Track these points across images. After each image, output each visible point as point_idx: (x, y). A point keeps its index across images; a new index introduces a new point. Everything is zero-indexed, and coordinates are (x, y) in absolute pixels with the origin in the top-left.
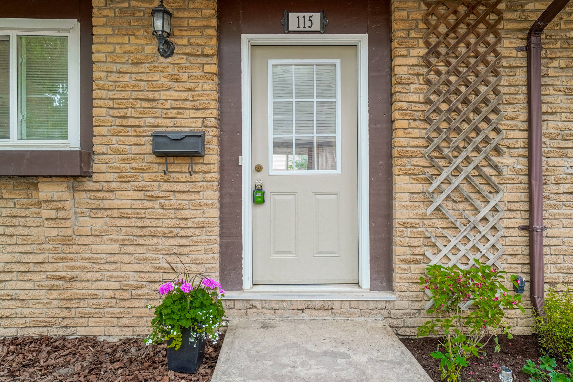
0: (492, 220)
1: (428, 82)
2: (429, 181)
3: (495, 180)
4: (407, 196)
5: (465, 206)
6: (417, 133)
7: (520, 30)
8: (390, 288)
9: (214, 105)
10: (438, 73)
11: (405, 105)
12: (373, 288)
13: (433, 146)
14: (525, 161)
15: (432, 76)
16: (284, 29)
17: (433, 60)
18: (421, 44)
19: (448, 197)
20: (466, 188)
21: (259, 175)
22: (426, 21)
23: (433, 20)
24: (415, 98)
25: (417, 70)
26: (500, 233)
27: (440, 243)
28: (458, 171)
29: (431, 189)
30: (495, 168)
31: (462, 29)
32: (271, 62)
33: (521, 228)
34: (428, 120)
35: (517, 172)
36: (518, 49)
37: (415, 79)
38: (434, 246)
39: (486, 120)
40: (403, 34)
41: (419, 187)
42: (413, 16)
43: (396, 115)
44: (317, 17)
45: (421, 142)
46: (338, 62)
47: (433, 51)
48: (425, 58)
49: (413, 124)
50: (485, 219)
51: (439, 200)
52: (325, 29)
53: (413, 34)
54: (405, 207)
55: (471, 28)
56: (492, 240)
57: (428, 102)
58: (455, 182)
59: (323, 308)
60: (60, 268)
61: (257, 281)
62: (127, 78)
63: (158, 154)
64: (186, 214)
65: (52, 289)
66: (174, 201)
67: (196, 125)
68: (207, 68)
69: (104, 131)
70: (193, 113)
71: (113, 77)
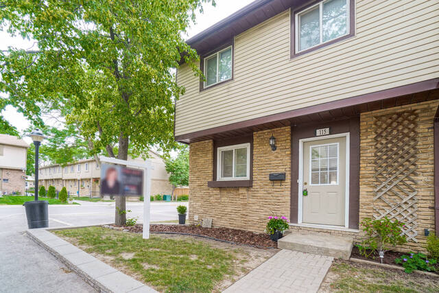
0: (410, 203)
1: (377, 148)
2: (375, 187)
3: (414, 187)
4: (365, 193)
5: (395, 197)
6: (370, 168)
7: (431, 120)
8: (358, 229)
9: (289, 164)
10: (382, 144)
11: (365, 158)
12: (349, 228)
13: (377, 173)
14: (433, 178)
15: (379, 146)
16: (315, 136)
17: (379, 139)
18: (373, 133)
19: (385, 193)
20: (395, 190)
21: (305, 186)
22: (375, 124)
23: (379, 123)
24: (370, 155)
25: (371, 144)
26: (416, 209)
27: (381, 212)
28: (391, 182)
29: (376, 190)
30: (413, 181)
31: (395, 124)
32: (311, 147)
33: (430, 208)
34: (376, 163)
35: (428, 183)
36: (428, 129)
37: (370, 147)
38: (378, 213)
39: (408, 160)
40: (364, 131)
41: (371, 189)
42: (370, 123)
43: (361, 162)
44: (327, 130)
45: (372, 172)
46: (338, 143)
47: (379, 135)
48: (375, 139)
49: (369, 165)
50: (406, 203)
51: (380, 194)
52: (330, 134)
53: (369, 130)
54: (364, 197)
55: (399, 124)
56: (410, 212)
57: (376, 155)
58: (389, 187)
59: (327, 232)
60: (244, 212)
61: (304, 221)
62: (262, 158)
63: (270, 180)
64: (279, 198)
65: (242, 218)
66: (276, 194)
67: (283, 171)
68: (287, 153)
69: (256, 174)
70: (282, 167)
71: (259, 158)
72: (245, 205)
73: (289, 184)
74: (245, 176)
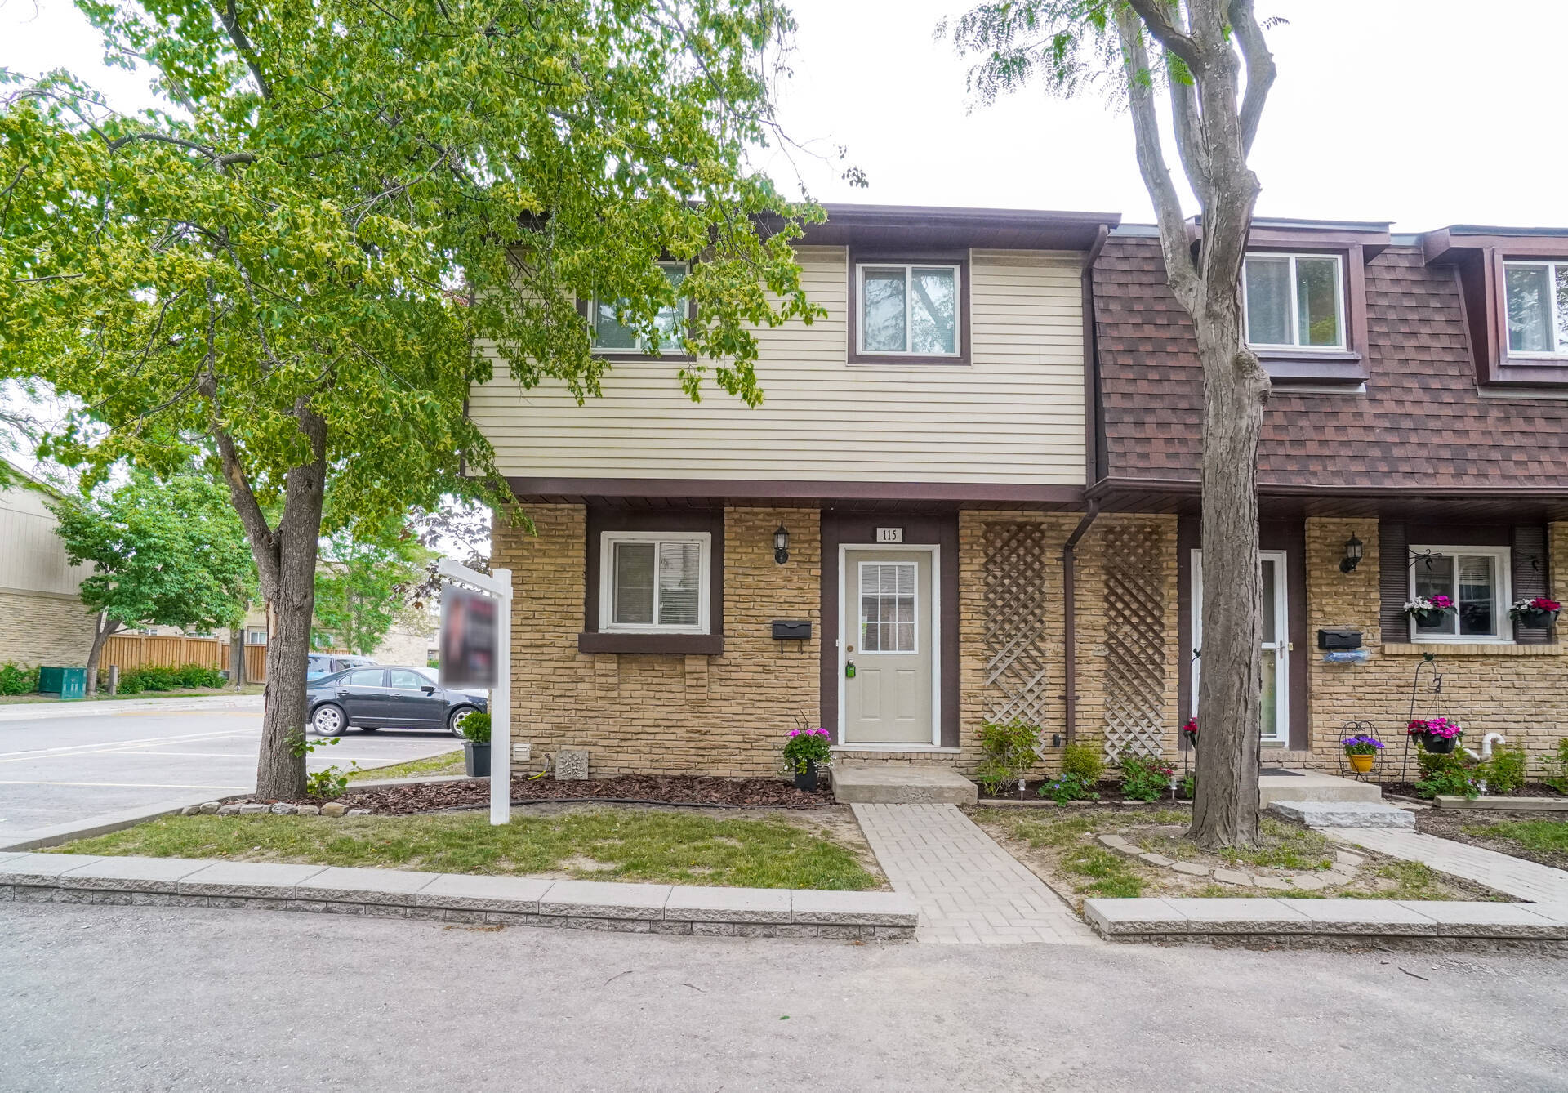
0: (1037, 691)
1: (987, 584)
2: (987, 660)
3: (1040, 660)
4: (970, 673)
5: (1016, 680)
6: (978, 623)
7: (1059, 545)
8: (957, 745)
9: (818, 600)
10: (995, 577)
11: (969, 602)
12: (943, 744)
13: (991, 633)
14: (1063, 646)
15: (991, 580)
16: (874, 541)
17: (991, 567)
18: (982, 554)
19: (1002, 673)
20: (1016, 666)
21: (850, 654)
22: (984, 537)
23: (991, 536)
24: (976, 596)
25: (979, 575)
26: (1043, 702)
27: (996, 708)
28: (1010, 652)
29: (989, 666)
30: (1039, 650)
31: (1014, 543)
32: (861, 564)
33: (1060, 697)
34: (987, 614)
35: (1057, 654)
36: (1058, 559)
37: (977, 582)
38: (992, 711)
39: (1033, 613)
40: (967, 547)
41: (979, 665)
42: (975, 533)
43: (962, 609)
44: (899, 531)
45: (982, 630)
46: (916, 564)
47: (991, 560)
48: (985, 565)
49: (975, 616)
50: (1031, 691)
51: (995, 675)
52: (905, 541)
53: (975, 547)
54: (969, 681)
55: (1021, 543)
56: (1037, 707)
57: (987, 599)
58: (1008, 661)
59: (903, 759)
60: (697, 724)
61: (849, 739)
62: (750, 579)
63: (775, 638)
64: (796, 684)
65: (690, 740)
66: (786, 674)
67: (804, 616)
68: (813, 572)
69: (732, 619)
70: (802, 607)
71: (740, 578)
72: (701, 703)
73: (819, 648)
74: (695, 622)
